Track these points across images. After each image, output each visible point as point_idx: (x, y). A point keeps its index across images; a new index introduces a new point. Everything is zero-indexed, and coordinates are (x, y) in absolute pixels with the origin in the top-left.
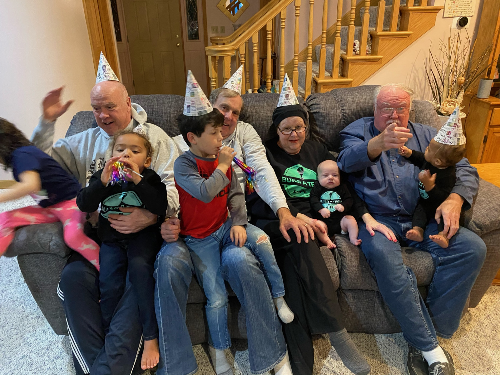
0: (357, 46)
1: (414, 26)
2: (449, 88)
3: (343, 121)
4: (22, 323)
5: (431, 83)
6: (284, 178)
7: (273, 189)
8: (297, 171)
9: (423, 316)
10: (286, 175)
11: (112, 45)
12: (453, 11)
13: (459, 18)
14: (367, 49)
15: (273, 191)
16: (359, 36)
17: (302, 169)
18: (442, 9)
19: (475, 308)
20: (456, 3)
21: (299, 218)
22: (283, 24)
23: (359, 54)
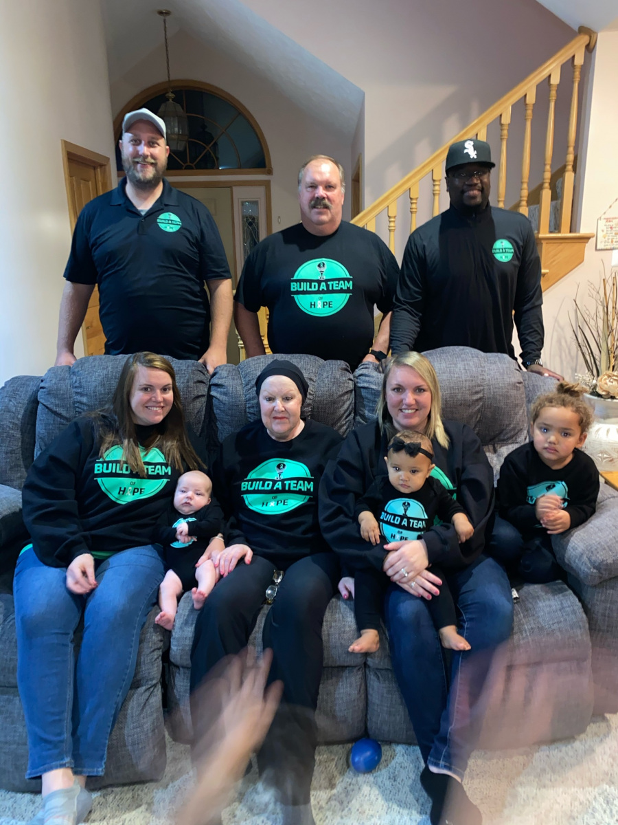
1: (549, 262)
2: (609, 355)
5: (582, 346)
12: (610, 241)
20: (614, 229)
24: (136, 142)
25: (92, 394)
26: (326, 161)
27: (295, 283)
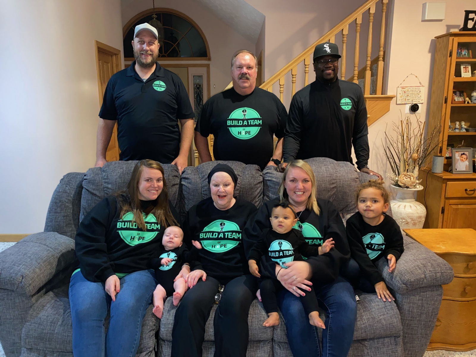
1: (370, 111)
2: (405, 163)
12: (404, 99)
13: (410, 104)
20: (406, 93)
24: (142, 42)
25: (114, 183)
26: (248, 53)
27: (230, 121)
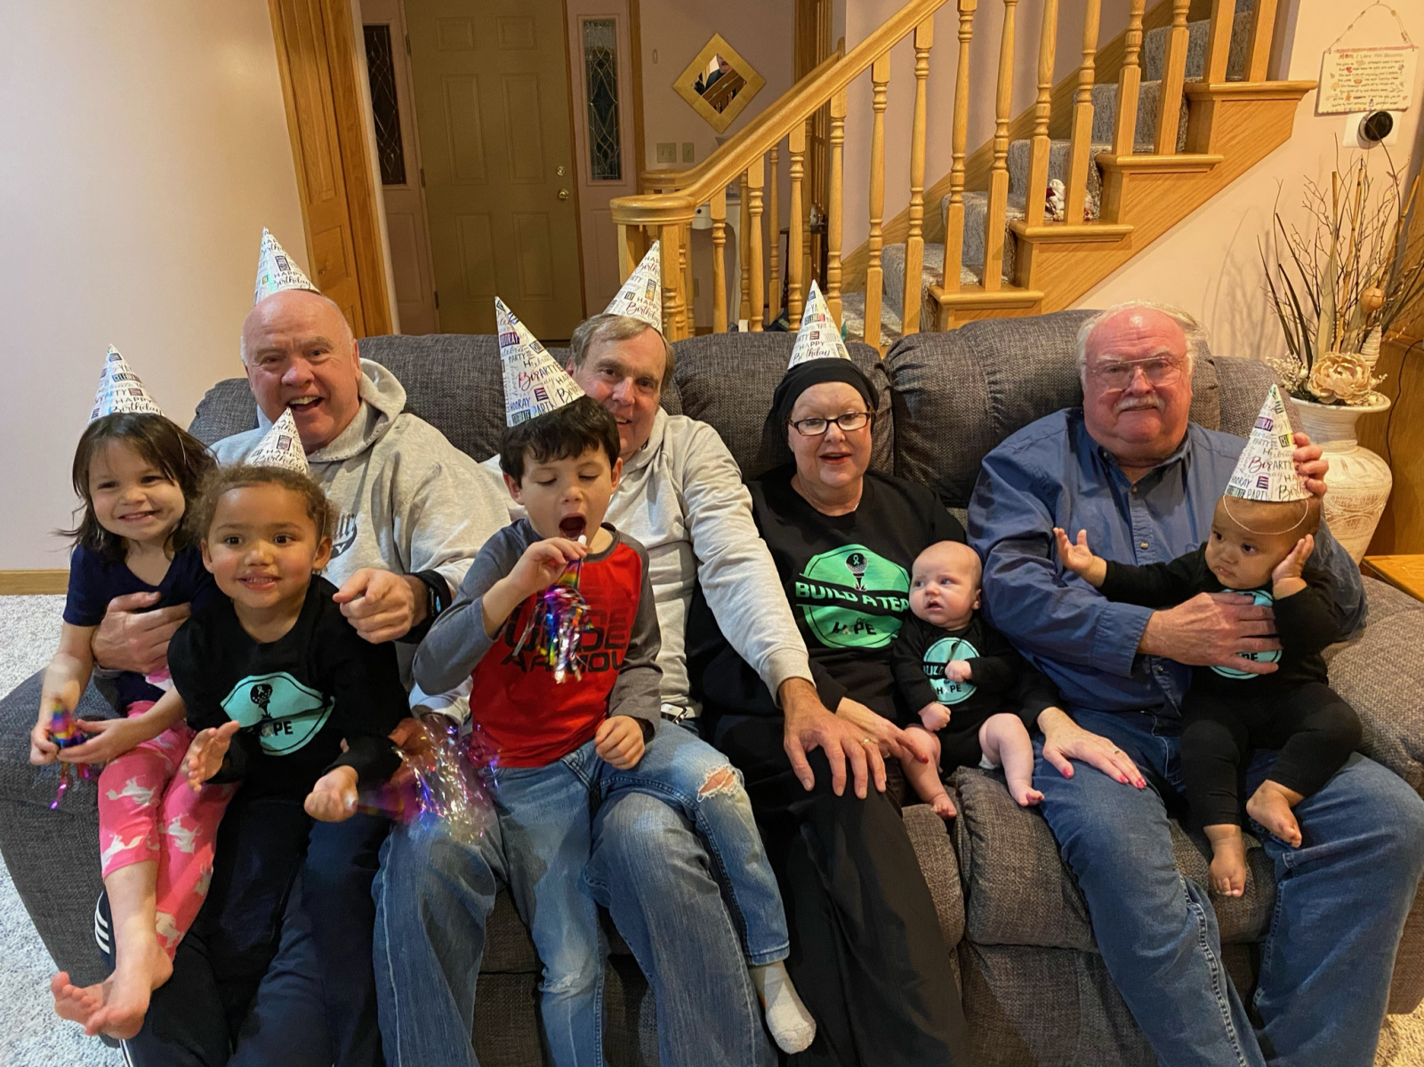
0: (1057, 198)
1: (1225, 140)
2: (1335, 320)
3: (995, 417)
4: (19, 1004)
5: (1281, 305)
6: (802, 587)
7: (772, 621)
8: (846, 565)
9: (1237, 1040)
10: (810, 577)
11: (367, 194)
12: (1345, 95)
13: (1364, 114)
14: (1087, 206)
15: (770, 627)
16: (1062, 168)
17: (861, 558)
18: (1313, 88)
19: (1411, 1015)
20: (1354, 72)
21: (845, 717)
22: (838, 133)
23: (1064, 221)
